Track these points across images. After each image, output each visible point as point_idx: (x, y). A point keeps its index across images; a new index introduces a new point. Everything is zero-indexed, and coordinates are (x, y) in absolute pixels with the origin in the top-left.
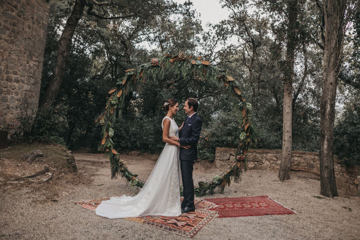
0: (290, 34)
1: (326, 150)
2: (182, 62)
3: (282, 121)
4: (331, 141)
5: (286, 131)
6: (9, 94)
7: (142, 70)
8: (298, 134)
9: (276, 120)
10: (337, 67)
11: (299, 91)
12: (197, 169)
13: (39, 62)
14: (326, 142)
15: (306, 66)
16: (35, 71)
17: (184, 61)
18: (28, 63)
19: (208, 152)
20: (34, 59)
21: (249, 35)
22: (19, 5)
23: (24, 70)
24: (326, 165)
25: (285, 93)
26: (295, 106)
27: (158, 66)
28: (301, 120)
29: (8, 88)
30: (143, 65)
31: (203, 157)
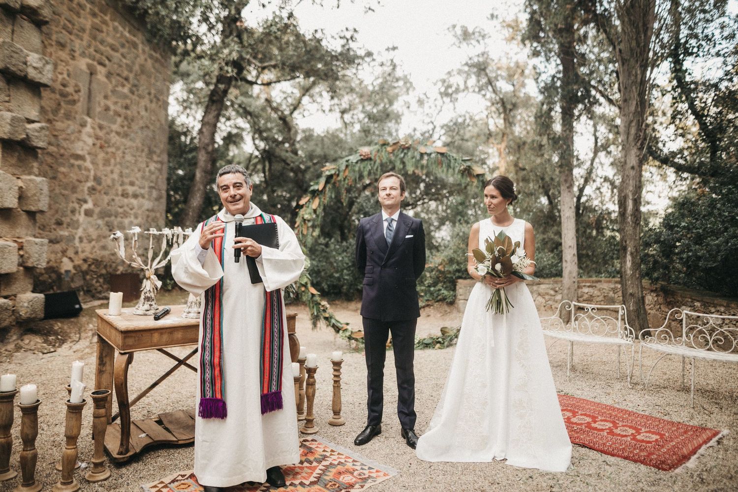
0: (565, 93)
1: (630, 269)
2: (405, 151)
3: (559, 234)
4: (636, 256)
5: (567, 247)
6: (127, 217)
7: (347, 166)
8: (587, 255)
9: (551, 235)
10: (640, 142)
11: (587, 181)
12: (429, 316)
13: (161, 163)
14: (629, 258)
15: (596, 139)
16: (157, 178)
17: (408, 148)
18: (147, 166)
19: (446, 288)
20: (155, 158)
21: (494, 91)
22: (131, 76)
23: (143, 177)
24: (631, 291)
25: (562, 188)
26: (581, 210)
27: (370, 159)
28: (592, 231)
29: (126, 208)
30: (347, 158)
31: (437, 297)
